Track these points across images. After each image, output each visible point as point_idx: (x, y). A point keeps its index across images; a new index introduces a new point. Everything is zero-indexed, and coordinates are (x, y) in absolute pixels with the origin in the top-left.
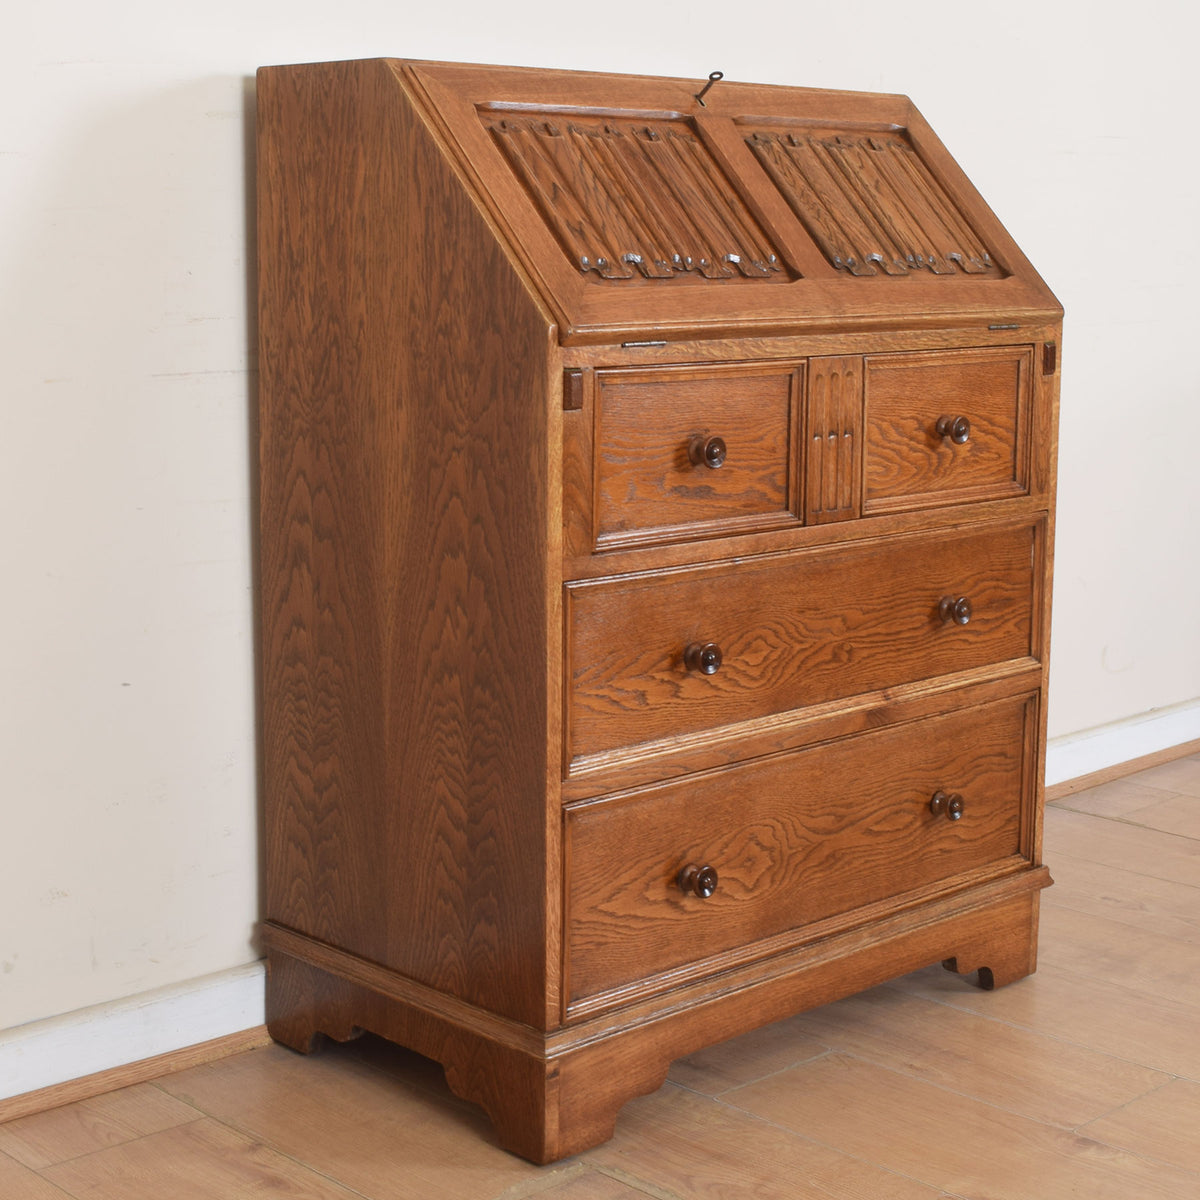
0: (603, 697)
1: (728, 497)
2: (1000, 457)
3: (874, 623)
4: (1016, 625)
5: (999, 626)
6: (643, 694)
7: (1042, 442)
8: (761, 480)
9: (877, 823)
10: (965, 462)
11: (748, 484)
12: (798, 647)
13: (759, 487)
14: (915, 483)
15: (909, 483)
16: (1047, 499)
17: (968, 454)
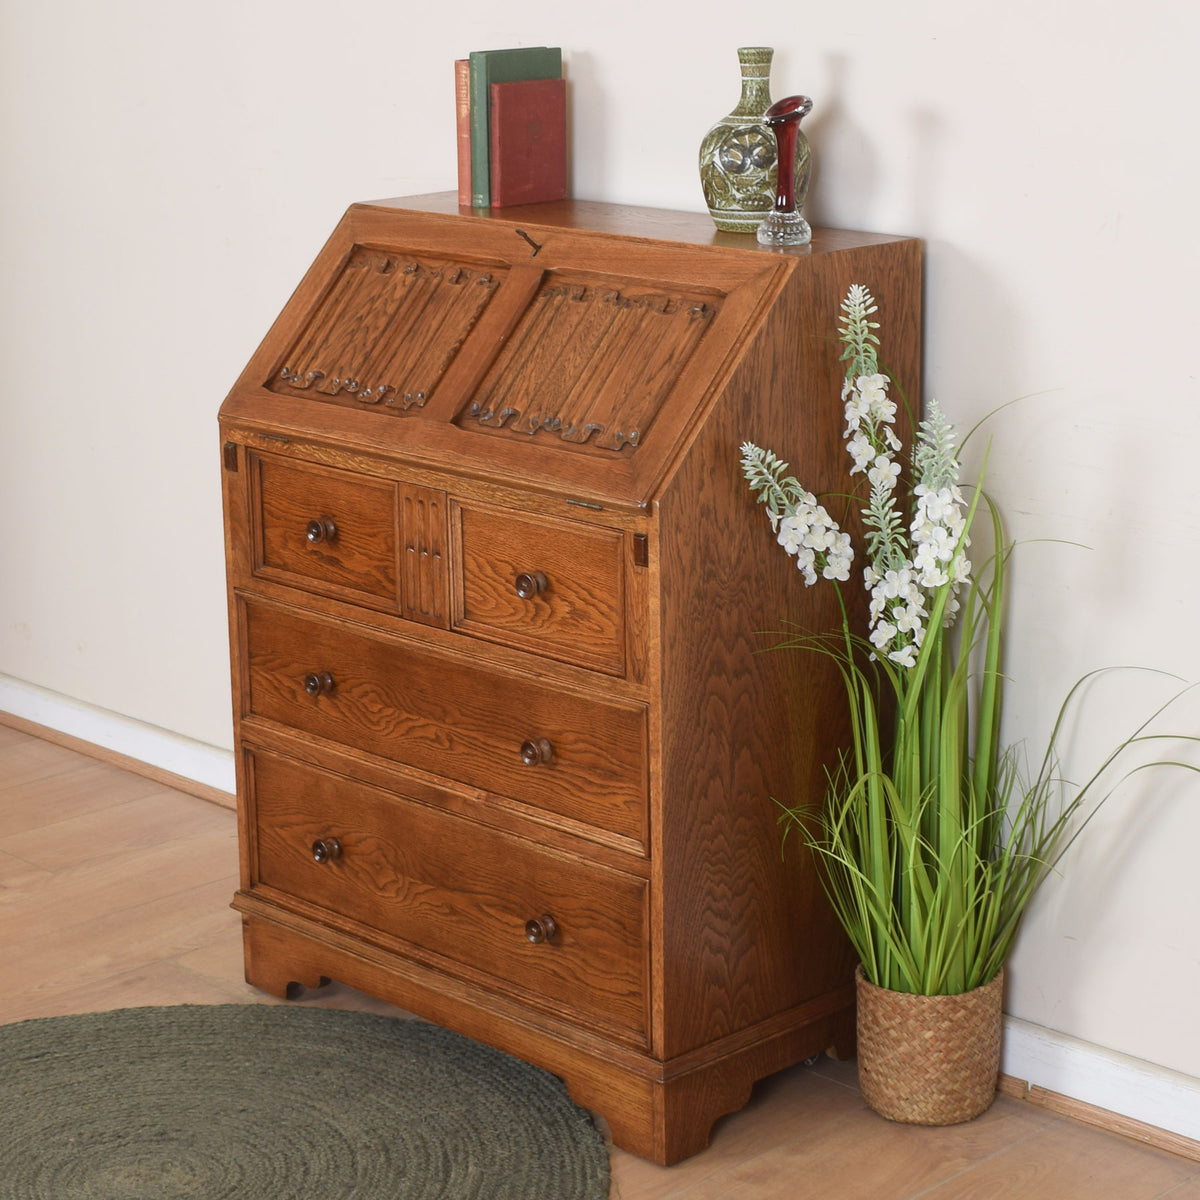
0: (270, 681)
1: (351, 572)
2: (602, 631)
3: (473, 728)
4: (625, 802)
5: (605, 795)
6: (293, 692)
7: (638, 633)
8: (377, 567)
9: (488, 905)
10: (563, 622)
11: (367, 569)
12: (406, 715)
13: (374, 572)
14: (513, 622)
15: (508, 620)
16: (648, 692)
17: (568, 616)
